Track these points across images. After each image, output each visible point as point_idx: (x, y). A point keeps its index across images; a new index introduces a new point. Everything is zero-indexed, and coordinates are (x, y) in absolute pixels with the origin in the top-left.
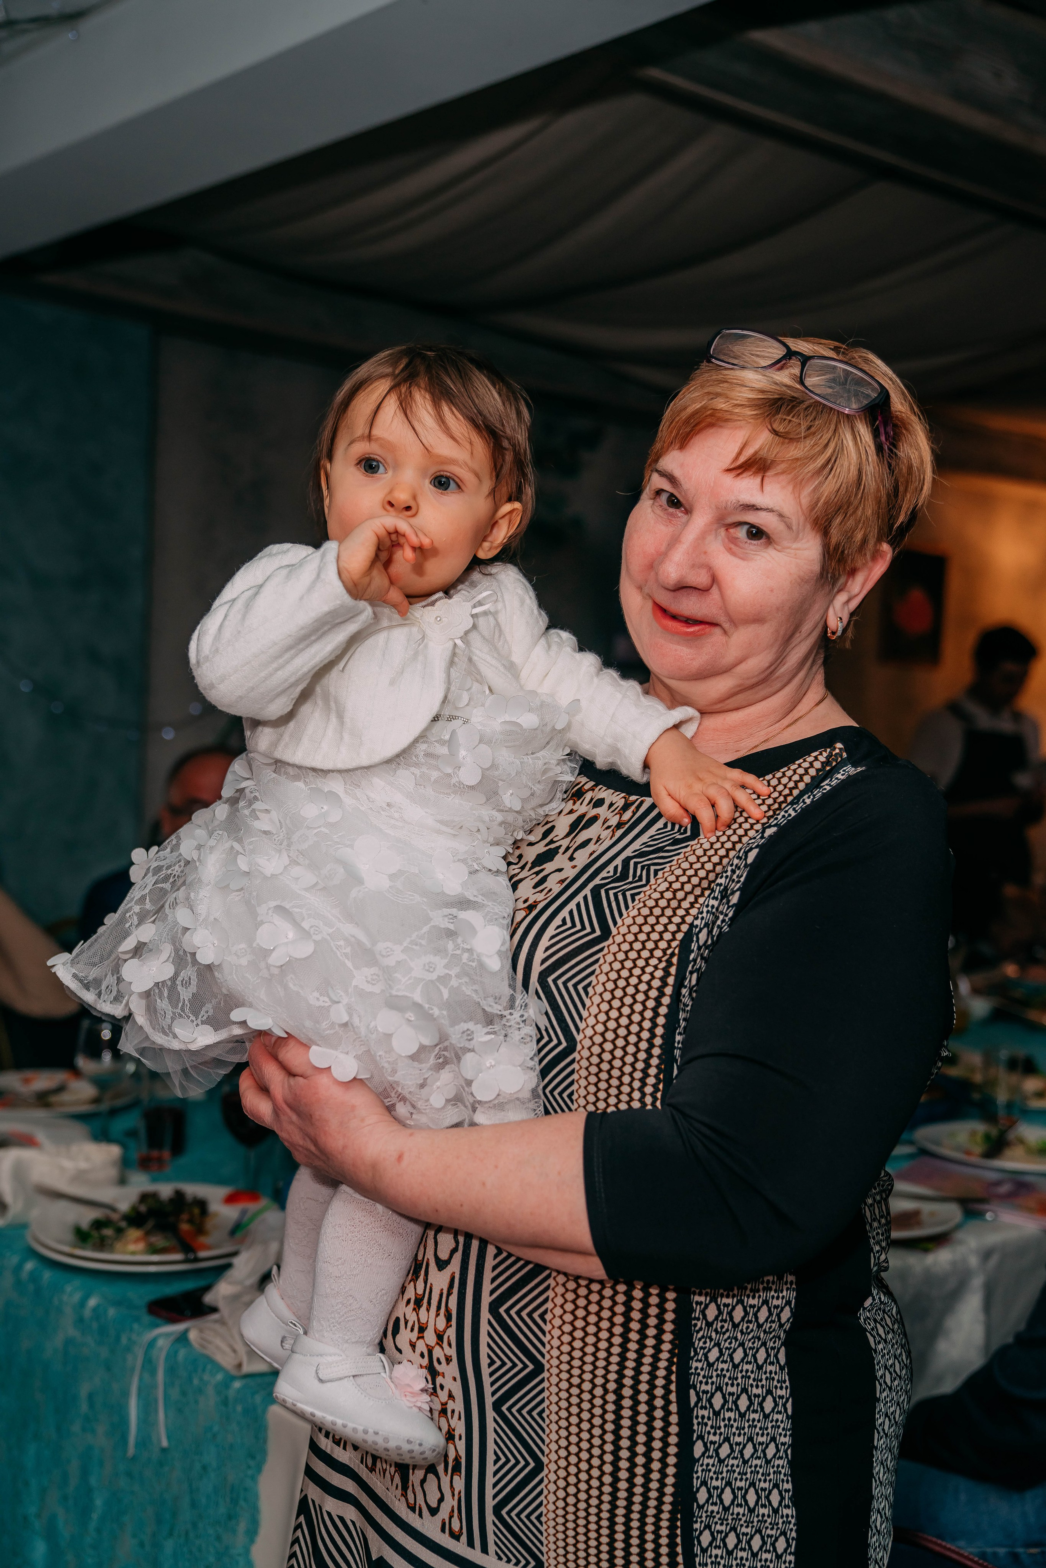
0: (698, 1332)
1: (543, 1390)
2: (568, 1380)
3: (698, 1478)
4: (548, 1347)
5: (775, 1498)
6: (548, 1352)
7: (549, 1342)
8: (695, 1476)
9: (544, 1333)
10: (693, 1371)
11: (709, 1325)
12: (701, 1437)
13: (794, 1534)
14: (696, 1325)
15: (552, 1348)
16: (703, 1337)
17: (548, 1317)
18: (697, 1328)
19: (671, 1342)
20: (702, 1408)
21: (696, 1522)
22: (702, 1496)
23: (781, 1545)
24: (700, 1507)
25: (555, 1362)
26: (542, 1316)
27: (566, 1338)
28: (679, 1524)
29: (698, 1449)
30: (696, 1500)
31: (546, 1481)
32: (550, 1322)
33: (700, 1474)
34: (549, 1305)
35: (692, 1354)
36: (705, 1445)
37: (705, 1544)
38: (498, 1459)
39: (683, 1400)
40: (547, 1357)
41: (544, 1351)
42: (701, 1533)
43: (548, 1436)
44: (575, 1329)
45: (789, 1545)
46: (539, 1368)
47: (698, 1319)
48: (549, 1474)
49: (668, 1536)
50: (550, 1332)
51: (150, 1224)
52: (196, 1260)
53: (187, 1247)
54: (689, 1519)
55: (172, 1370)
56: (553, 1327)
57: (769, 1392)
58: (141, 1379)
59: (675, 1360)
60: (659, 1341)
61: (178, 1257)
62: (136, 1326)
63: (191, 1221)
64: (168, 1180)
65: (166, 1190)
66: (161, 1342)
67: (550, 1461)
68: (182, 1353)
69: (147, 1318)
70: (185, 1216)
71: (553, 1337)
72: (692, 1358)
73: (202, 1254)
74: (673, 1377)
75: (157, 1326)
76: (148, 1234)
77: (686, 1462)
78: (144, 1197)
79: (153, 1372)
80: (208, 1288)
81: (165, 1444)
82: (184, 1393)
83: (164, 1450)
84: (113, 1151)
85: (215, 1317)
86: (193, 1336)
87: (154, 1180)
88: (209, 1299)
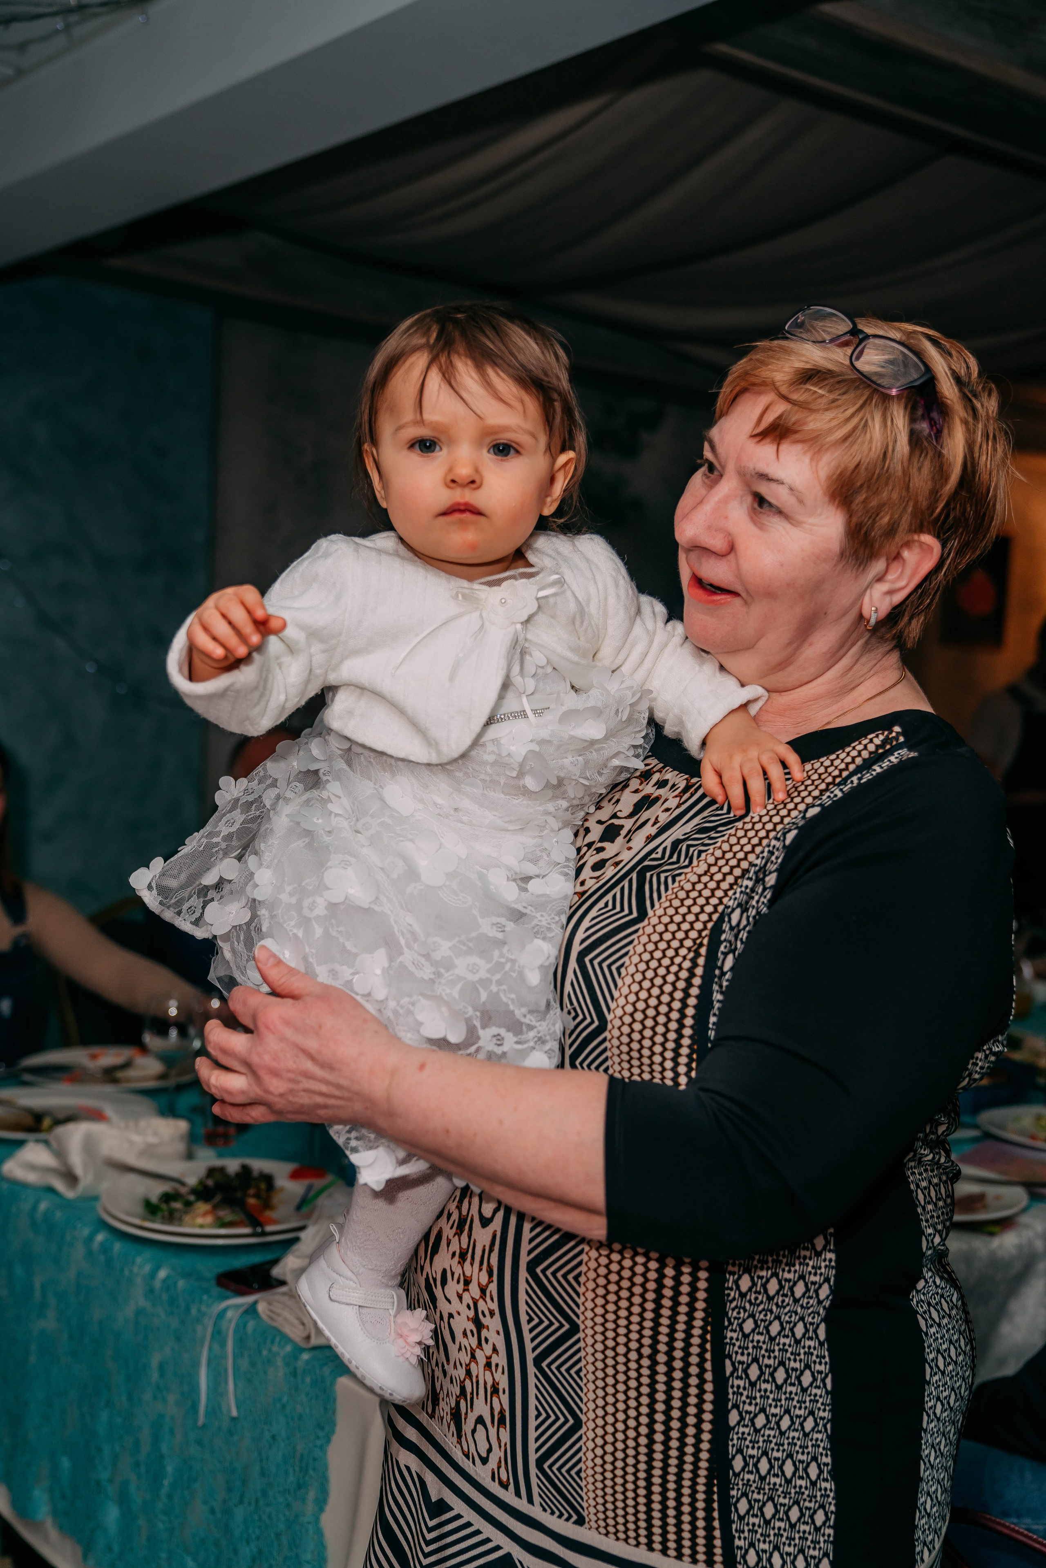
0: (731, 1302)
1: (579, 1350)
2: (603, 1342)
3: (733, 1446)
4: (582, 1308)
5: (813, 1471)
6: (583, 1313)
7: (583, 1304)
8: (730, 1443)
9: (578, 1295)
10: (728, 1340)
11: (743, 1295)
12: (736, 1406)
13: (833, 1508)
14: (729, 1295)
15: (586, 1309)
16: (736, 1307)
17: (582, 1279)
18: (730, 1298)
19: (704, 1310)
20: (737, 1378)
21: (733, 1489)
22: (738, 1463)
23: (820, 1518)
24: (736, 1475)
27: (600, 1301)
28: (715, 1489)
29: (733, 1418)
30: (732, 1468)
31: (584, 1438)
32: (584, 1284)
33: (735, 1442)
34: (583, 1268)
35: (726, 1323)
36: (740, 1414)
37: (741, 1512)
38: (539, 1414)
39: (718, 1369)
40: (582, 1318)
41: (579, 1312)
42: (738, 1500)
43: (586, 1394)
44: (608, 1292)
45: (828, 1519)
46: (575, 1329)
47: (731, 1289)
48: (587, 1431)
49: (704, 1501)
50: (584, 1294)
51: (217, 1198)
52: (264, 1234)
53: (255, 1221)
54: (725, 1487)
55: (241, 1341)
56: (587, 1290)
57: (808, 1366)
58: (211, 1349)
59: (709, 1328)
60: (692, 1309)
61: (246, 1230)
62: (205, 1297)
63: (257, 1196)
64: (234, 1155)
65: (232, 1165)
66: (230, 1314)
67: (588, 1419)
68: (251, 1324)
69: (216, 1290)
70: (252, 1191)
71: (587, 1299)
72: (727, 1328)
73: (269, 1228)
74: (708, 1346)
75: (226, 1298)
76: (215, 1208)
77: (721, 1430)
78: (212, 1171)
79: (222, 1343)
80: (275, 1262)
81: (234, 1413)
82: (253, 1364)
83: (233, 1419)
84: (182, 1126)
85: (283, 1289)
86: (261, 1308)
87: (220, 1155)
88: (276, 1272)
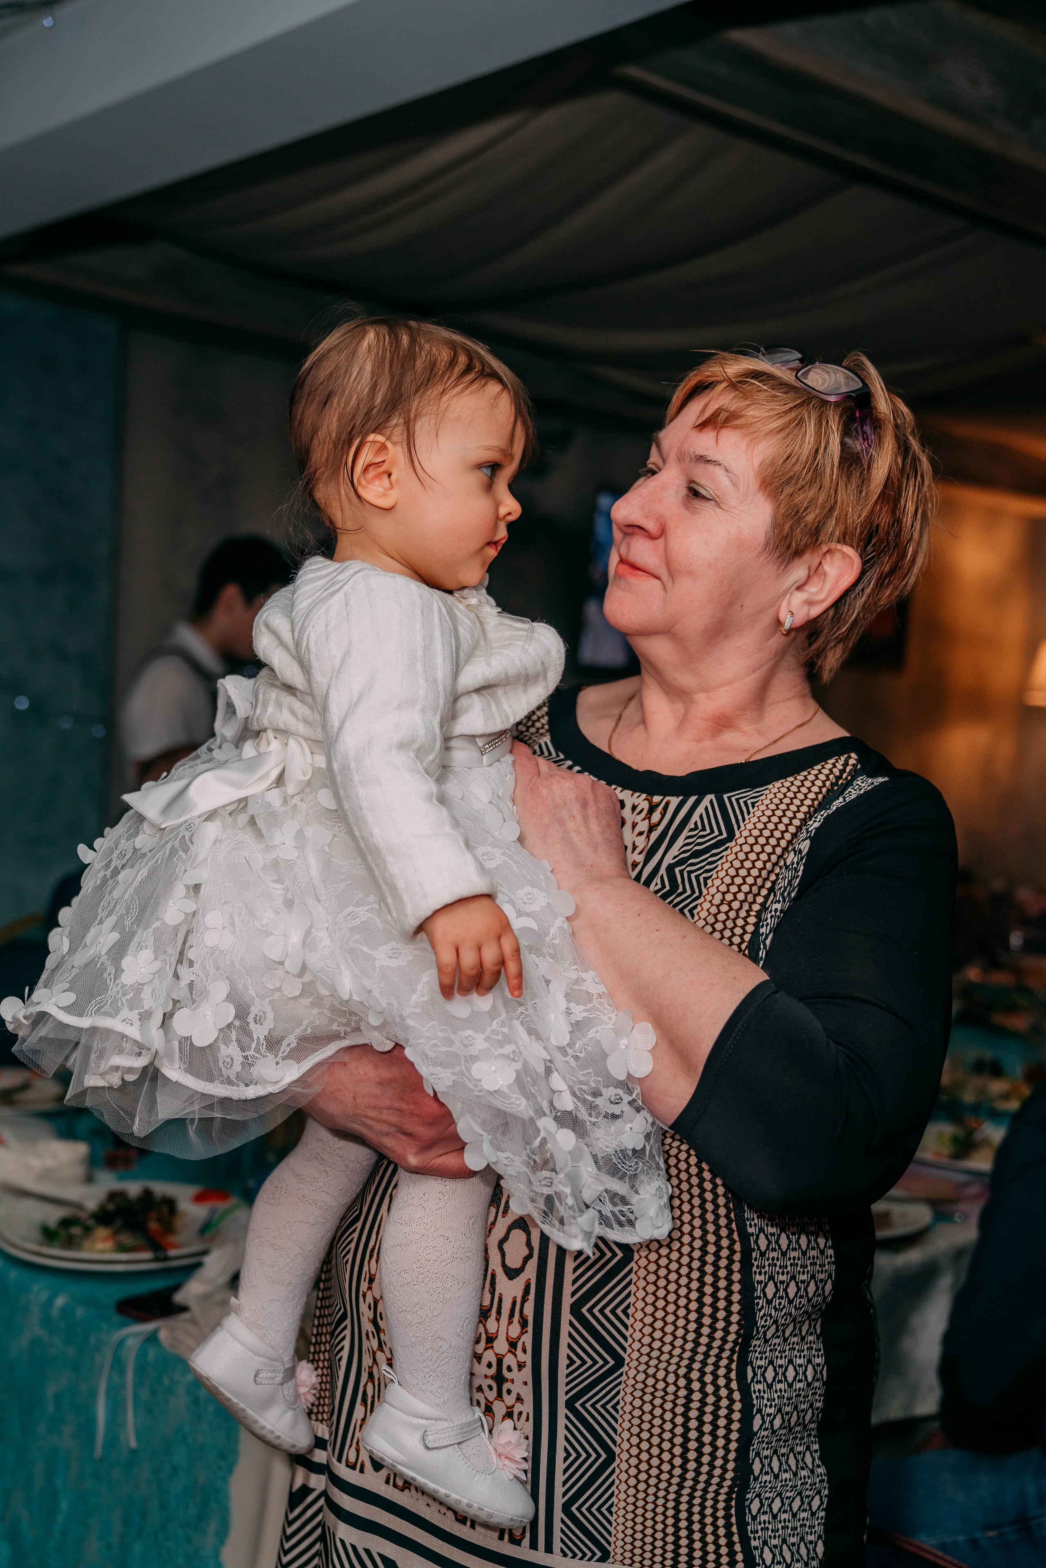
0: (760, 1310)
1: (619, 1384)
2: (645, 1372)
4: (630, 1340)
5: (809, 1460)
6: (630, 1346)
7: (631, 1336)
8: (752, 1448)
9: (626, 1327)
10: (752, 1348)
12: (760, 1411)
13: (826, 1492)
14: (758, 1304)
15: (634, 1341)
16: (764, 1315)
17: (631, 1311)
18: (759, 1307)
20: (758, 1382)
21: (749, 1492)
22: (757, 1467)
23: (816, 1503)
25: (635, 1355)
26: (625, 1311)
28: (735, 1496)
29: (757, 1422)
30: (752, 1472)
31: (617, 1471)
32: (633, 1316)
34: (632, 1299)
35: (754, 1333)
37: (754, 1512)
38: (569, 1455)
40: (629, 1350)
41: (626, 1345)
44: (655, 1320)
45: (822, 1502)
46: (620, 1362)
47: (760, 1298)
48: (620, 1464)
49: (724, 1509)
50: (632, 1326)
51: (119, 1222)
52: (166, 1259)
53: (157, 1246)
54: (743, 1491)
55: (141, 1370)
56: (636, 1320)
58: (109, 1379)
61: (147, 1255)
62: (105, 1326)
63: (159, 1220)
64: (135, 1178)
65: (134, 1189)
66: (130, 1342)
67: (622, 1451)
68: (152, 1353)
69: (116, 1318)
70: (154, 1214)
71: (635, 1331)
73: (172, 1253)
75: (125, 1325)
76: (116, 1233)
78: (113, 1196)
79: (122, 1372)
80: (177, 1287)
81: (133, 1444)
82: (153, 1393)
83: (133, 1451)
84: (81, 1149)
85: (185, 1316)
86: (163, 1335)
87: (121, 1178)
88: (179, 1297)
